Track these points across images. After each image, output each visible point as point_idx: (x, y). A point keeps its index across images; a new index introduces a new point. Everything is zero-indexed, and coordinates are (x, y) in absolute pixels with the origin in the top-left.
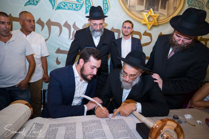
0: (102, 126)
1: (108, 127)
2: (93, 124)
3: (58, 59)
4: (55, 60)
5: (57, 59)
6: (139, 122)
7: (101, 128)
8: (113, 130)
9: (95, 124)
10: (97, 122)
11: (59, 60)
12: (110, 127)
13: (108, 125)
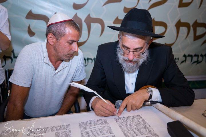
0: (110, 129)
1: (120, 130)
2: (96, 126)
3: (31, 28)
4: (27, 29)
5: (29, 28)
6: (171, 120)
7: (110, 133)
8: (129, 134)
9: (100, 126)
10: (102, 123)
11: (33, 30)
12: (123, 131)
13: (120, 126)
